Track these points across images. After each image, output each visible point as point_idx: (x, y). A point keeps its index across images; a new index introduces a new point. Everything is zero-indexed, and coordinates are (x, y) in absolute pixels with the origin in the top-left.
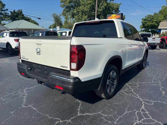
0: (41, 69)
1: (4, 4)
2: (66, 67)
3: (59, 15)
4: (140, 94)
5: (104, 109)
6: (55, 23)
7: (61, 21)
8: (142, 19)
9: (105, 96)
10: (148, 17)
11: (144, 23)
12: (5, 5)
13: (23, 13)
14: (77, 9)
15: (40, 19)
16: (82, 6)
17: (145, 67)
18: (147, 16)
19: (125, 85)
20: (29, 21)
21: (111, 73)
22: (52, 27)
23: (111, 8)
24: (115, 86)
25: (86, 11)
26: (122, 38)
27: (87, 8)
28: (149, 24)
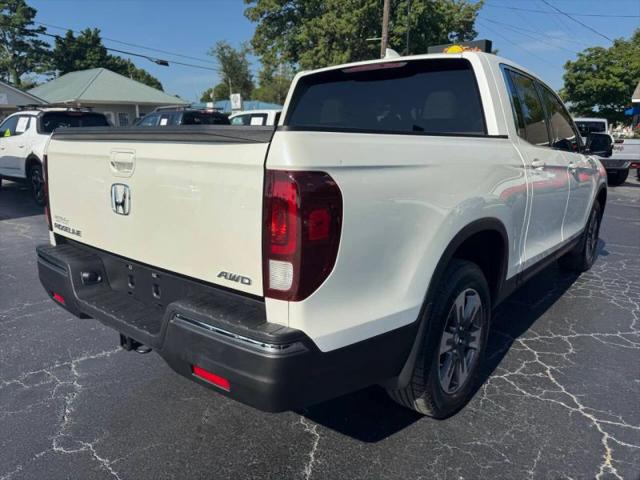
0: (135, 280)
1: (30, 9)
2: (242, 279)
3: (239, 51)
4: (585, 391)
5: (424, 473)
6: (226, 81)
7: (247, 75)
8: (565, 63)
9: (428, 408)
10: (589, 58)
11: (573, 81)
12: (34, 12)
13: (103, 43)
14: (309, 27)
15: (164, 63)
16: (330, 14)
17: (593, 262)
18: (587, 53)
19: (514, 344)
20: (127, 74)
21: (460, 301)
22: (211, 96)
23: (443, 21)
24: (472, 354)
25: (344, 31)
26: (506, 137)
27: (348, 21)
28: (595, 83)
